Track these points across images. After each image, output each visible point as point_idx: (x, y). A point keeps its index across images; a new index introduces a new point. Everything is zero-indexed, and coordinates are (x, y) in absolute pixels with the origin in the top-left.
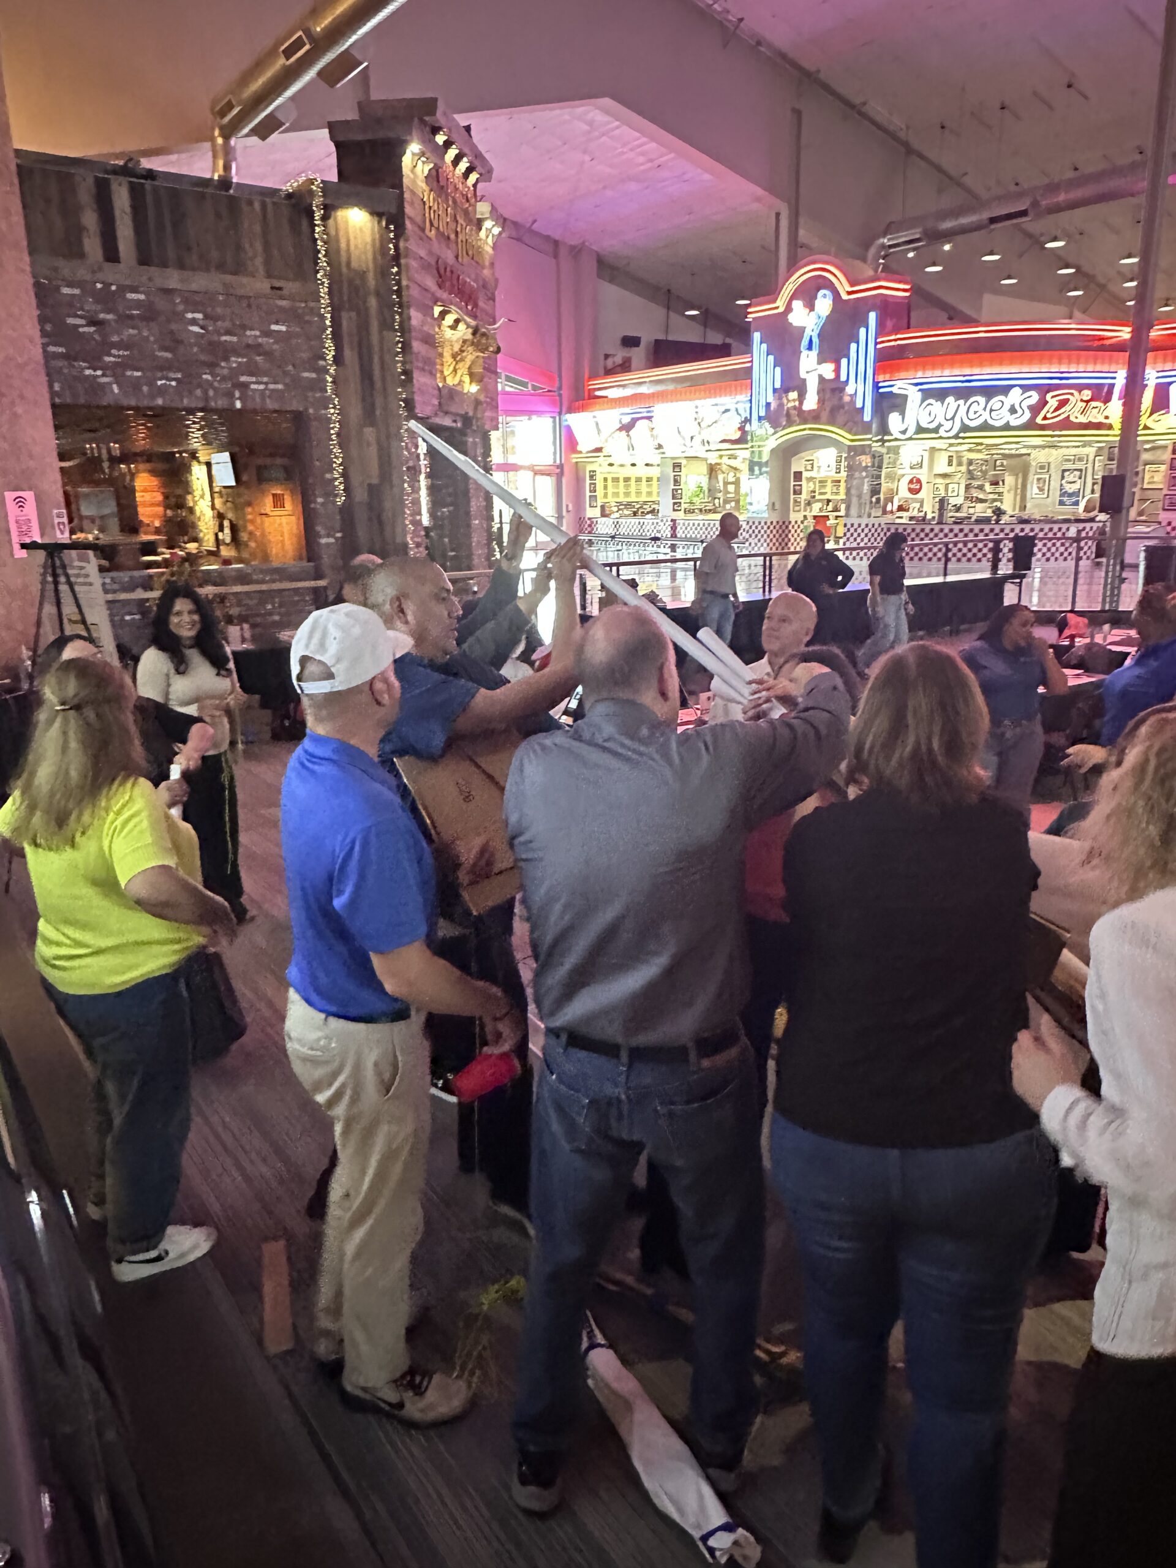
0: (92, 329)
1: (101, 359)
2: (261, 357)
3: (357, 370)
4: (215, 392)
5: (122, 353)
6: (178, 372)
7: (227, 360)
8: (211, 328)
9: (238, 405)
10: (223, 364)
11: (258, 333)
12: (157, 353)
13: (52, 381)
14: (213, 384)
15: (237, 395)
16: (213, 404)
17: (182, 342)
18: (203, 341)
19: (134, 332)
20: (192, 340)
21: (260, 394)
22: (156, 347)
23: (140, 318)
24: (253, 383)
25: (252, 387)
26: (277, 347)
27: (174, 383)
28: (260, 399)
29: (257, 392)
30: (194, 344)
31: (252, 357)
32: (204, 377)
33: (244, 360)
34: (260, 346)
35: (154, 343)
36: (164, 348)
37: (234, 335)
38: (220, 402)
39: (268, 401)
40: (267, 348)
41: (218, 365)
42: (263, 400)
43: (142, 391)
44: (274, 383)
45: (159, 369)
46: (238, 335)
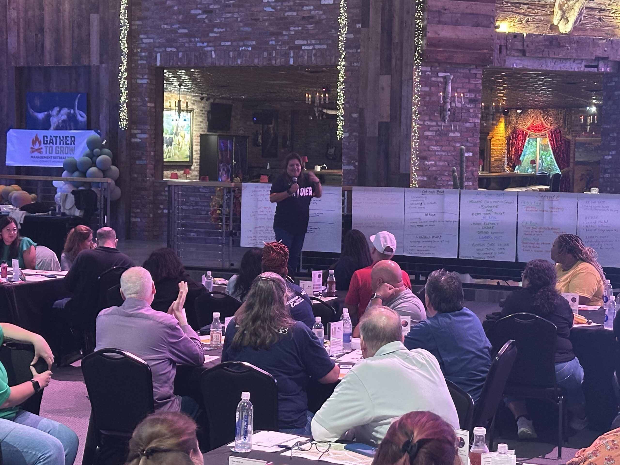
0: (204, 16)
1: (208, 35)
2: (312, 25)
3: (379, 30)
4: (276, 54)
5: (220, 30)
6: (254, 41)
7: (288, 29)
8: (279, 8)
9: (291, 62)
10: (284, 33)
11: (312, 8)
12: (242, 29)
13: (178, 52)
14: (276, 48)
15: (292, 55)
16: (274, 62)
17: (258, 19)
18: (273, 18)
19: (229, 15)
20: (265, 18)
21: (308, 53)
22: (241, 24)
23: (234, 5)
24: (304, 45)
25: (303, 48)
26: (324, 17)
27: (250, 49)
28: (308, 57)
29: (306, 52)
30: (266, 20)
31: (306, 26)
32: (270, 43)
33: (300, 28)
34: (312, 17)
35: (240, 22)
36: (246, 25)
37: (294, 11)
38: (279, 60)
39: (313, 58)
40: (317, 18)
41: (281, 34)
42: (310, 57)
43: (229, 56)
44: (320, 44)
45: (241, 40)
46: (297, 11)
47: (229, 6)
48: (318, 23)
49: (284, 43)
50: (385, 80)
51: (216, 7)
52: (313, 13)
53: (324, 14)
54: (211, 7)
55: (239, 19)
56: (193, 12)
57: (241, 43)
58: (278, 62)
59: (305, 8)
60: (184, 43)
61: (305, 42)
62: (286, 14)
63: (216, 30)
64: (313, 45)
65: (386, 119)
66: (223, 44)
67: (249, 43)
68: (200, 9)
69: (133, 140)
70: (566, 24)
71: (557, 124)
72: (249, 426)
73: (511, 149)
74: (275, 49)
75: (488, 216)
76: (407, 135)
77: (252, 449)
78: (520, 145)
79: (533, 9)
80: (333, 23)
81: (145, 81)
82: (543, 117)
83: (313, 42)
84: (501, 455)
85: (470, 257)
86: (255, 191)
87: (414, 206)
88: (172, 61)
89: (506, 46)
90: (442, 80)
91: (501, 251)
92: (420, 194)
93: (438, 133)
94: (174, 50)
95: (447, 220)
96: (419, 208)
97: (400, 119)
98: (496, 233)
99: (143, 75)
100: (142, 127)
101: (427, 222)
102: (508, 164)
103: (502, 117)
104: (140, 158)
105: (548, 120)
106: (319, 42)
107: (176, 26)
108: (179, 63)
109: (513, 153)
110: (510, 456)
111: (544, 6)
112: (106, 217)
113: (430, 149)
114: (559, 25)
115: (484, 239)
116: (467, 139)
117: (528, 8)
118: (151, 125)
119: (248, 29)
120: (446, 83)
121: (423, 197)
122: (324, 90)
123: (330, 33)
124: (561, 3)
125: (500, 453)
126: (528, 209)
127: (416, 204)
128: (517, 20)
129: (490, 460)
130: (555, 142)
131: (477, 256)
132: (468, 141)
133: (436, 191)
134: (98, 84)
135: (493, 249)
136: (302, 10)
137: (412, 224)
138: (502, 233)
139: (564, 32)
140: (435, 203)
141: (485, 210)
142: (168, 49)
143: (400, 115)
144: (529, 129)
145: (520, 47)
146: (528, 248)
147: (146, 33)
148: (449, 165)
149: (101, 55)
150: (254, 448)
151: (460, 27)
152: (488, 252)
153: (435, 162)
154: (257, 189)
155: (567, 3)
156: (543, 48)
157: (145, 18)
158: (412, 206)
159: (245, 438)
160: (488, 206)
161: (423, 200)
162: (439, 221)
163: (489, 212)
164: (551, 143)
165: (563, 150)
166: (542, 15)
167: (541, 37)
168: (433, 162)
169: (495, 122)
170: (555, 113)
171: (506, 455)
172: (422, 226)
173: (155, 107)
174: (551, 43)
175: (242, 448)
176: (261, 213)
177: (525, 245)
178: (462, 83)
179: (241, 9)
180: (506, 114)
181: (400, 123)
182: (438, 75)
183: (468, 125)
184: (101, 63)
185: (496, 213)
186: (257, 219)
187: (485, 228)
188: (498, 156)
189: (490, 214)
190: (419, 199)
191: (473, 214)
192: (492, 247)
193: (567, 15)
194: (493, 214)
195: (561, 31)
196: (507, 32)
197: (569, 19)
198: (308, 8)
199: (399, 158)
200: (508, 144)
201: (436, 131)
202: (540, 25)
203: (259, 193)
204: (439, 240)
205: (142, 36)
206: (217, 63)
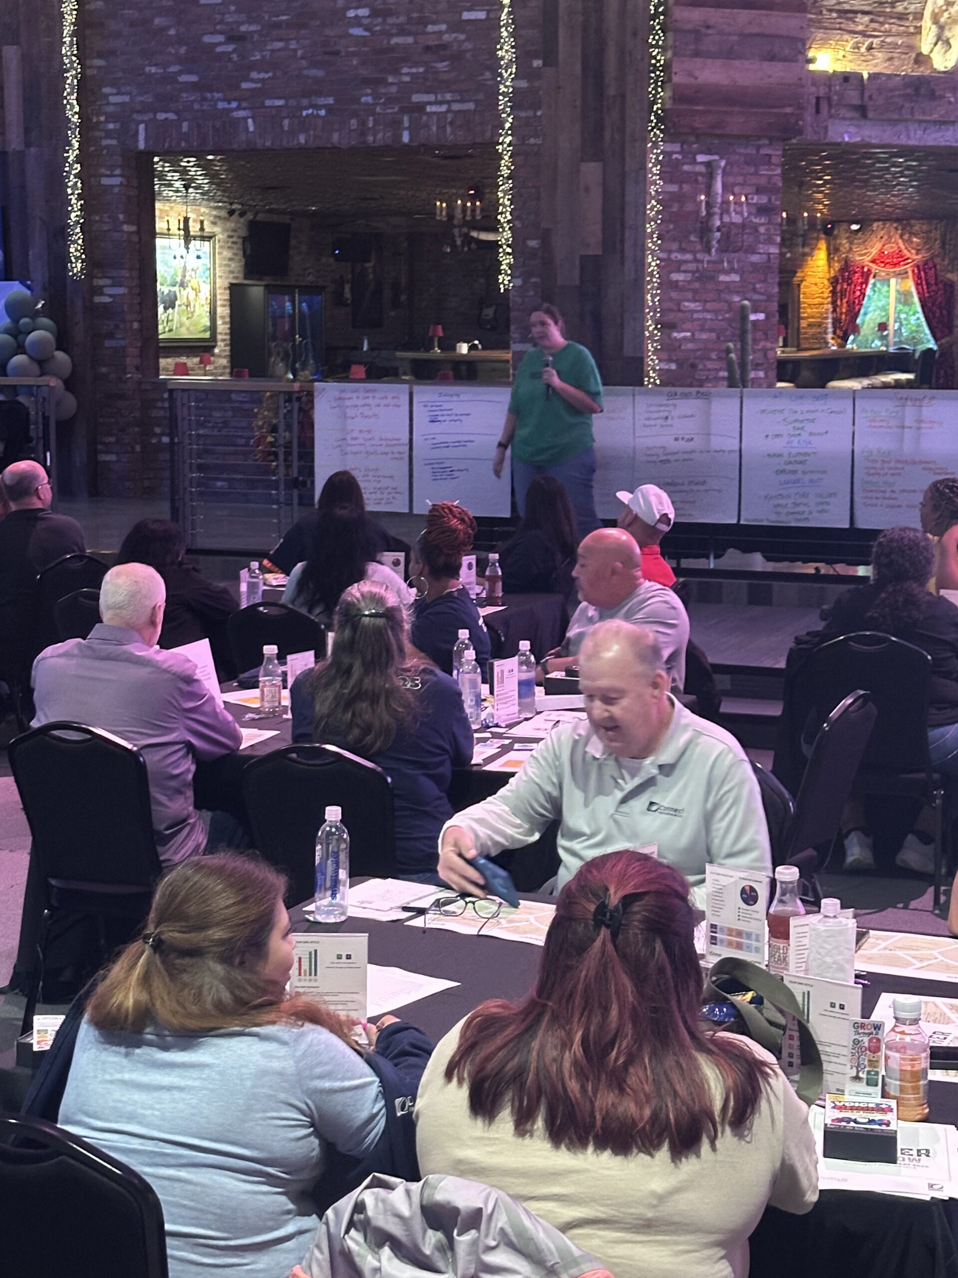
1: (238, 87)
2: (446, 63)
3: (578, 68)
4: (376, 123)
5: (262, 75)
6: (330, 96)
7: (396, 72)
8: (378, 28)
9: (406, 138)
10: (390, 80)
11: (443, 27)
12: (306, 72)
13: (180, 120)
14: (375, 108)
15: (406, 124)
16: (370, 139)
17: (337, 53)
18: (366, 49)
19: (280, 45)
20: (351, 49)
21: (438, 119)
22: (304, 63)
23: (289, 25)
24: (430, 103)
25: (429, 109)
26: (468, 46)
27: (323, 113)
28: (438, 128)
29: (435, 117)
30: (354, 54)
31: (432, 64)
32: (363, 99)
33: (421, 70)
34: (444, 47)
35: (302, 58)
36: (314, 65)
37: (409, 34)
38: (380, 136)
39: (449, 129)
40: (455, 48)
41: (383, 82)
42: (441, 128)
43: (282, 126)
44: (462, 101)
45: (306, 94)
46: (415, 34)
47: (278, 26)
48: (457, 58)
49: (390, 100)
50: (591, 171)
51: (253, 28)
52: (446, 37)
53: (467, 40)
54: (243, 28)
55: (299, 53)
56: (207, 39)
57: (305, 102)
58: (378, 138)
59: (430, 28)
60: (193, 102)
61: (431, 98)
62: (395, 41)
63: (254, 75)
64: (448, 102)
65: (595, 250)
66: (268, 103)
67: (322, 101)
68: (221, 33)
69: (97, 299)
70: (946, 52)
71: (929, 250)
72: (341, 871)
73: (839, 303)
74: (374, 113)
75: (795, 440)
76: (636, 280)
77: (349, 914)
78: (858, 293)
79: (882, 24)
80: (486, 57)
81: (116, 181)
82: (901, 236)
83: (448, 97)
84: (827, 919)
85: (762, 520)
86: (340, 398)
87: (653, 422)
88: (168, 140)
89: (829, 99)
90: (702, 169)
91: (820, 508)
92: (663, 400)
93: (697, 275)
94: (172, 116)
95: (718, 449)
96: (662, 426)
97: (622, 251)
98: (812, 472)
99: (111, 168)
100: (114, 273)
101: (677, 453)
102: (834, 333)
103: (821, 239)
104: (111, 336)
105: (912, 242)
106: (459, 98)
107: (174, 69)
108: (183, 144)
109: (844, 311)
110: (844, 921)
111: (902, 17)
112: (48, 454)
113: (682, 308)
114: (931, 55)
115: (789, 485)
116: (754, 286)
117: (872, 21)
118: (131, 269)
119: (319, 73)
120: (711, 176)
121: (667, 405)
122: (472, 192)
123: (480, 78)
124: (937, 11)
125: (826, 916)
126: (874, 424)
127: (655, 419)
128: (850, 44)
129: (806, 929)
130: (925, 287)
131: (774, 517)
132: (755, 290)
133: (694, 393)
134: (23, 187)
135: (805, 505)
136: (425, 33)
137: (650, 459)
138: (824, 472)
139: (942, 69)
140: (692, 416)
141: (790, 427)
142: (161, 116)
143: (622, 241)
144: (873, 261)
145: (856, 101)
146: (874, 501)
147: (114, 83)
148: (718, 338)
149: (27, 131)
150: (353, 912)
151: (737, 63)
152: (798, 509)
153: (693, 335)
154: (343, 395)
155: (947, 10)
156: (900, 101)
157: (112, 53)
158: (648, 423)
159: (334, 895)
160: (796, 421)
161: (670, 412)
162: (701, 452)
163: (798, 432)
164: (917, 289)
165: (940, 303)
166: (899, 35)
167: (898, 79)
168: (688, 334)
169: (807, 250)
170: (925, 228)
171: (836, 920)
172: (668, 461)
173: (138, 232)
174: (917, 90)
175: (329, 913)
176: (354, 442)
177: (869, 495)
178: (742, 175)
179: (303, 32)
180: (828, 233)
181: (623, 257)
182: (695, 159)
183: (755, 258)
184: (28, 145)
185: (811, 434)
186: (346, 454)
187: (790, 463)
188: (813, 317)
189: (799, 435)
190: (662, 409)
191: (767, 436)
192: (804, 500)
193: (947, 34)
194: (805, 436)
195: (935, 66)
196: (831, 71)
197: (951, 41)
198: (436, 28)
199: (622, 325)
200: (833, 292)
201: (693, 272)
202: (895, 55)
203: (348, 403)
204: (702, 488)
205: (107, 90)
206: (259, 143)
